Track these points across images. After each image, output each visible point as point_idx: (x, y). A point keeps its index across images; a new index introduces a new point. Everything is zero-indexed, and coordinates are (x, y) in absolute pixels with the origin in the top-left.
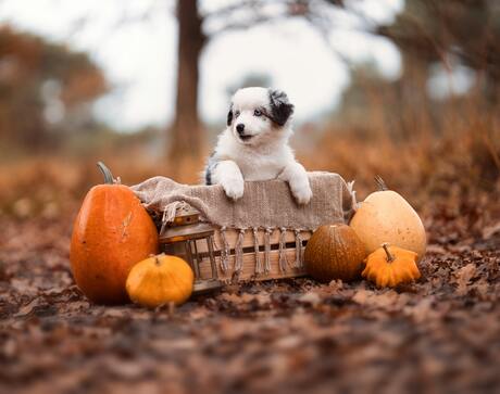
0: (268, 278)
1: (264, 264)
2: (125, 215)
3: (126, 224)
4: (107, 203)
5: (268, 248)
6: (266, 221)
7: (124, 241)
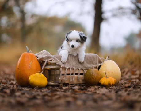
0: (73, 83)
1: (73, 79)
2: (31, 61)
3: (30, 64)
4: (26, 58)
5: (74, 74)
6: (74, 66)
7: (29, 69)
